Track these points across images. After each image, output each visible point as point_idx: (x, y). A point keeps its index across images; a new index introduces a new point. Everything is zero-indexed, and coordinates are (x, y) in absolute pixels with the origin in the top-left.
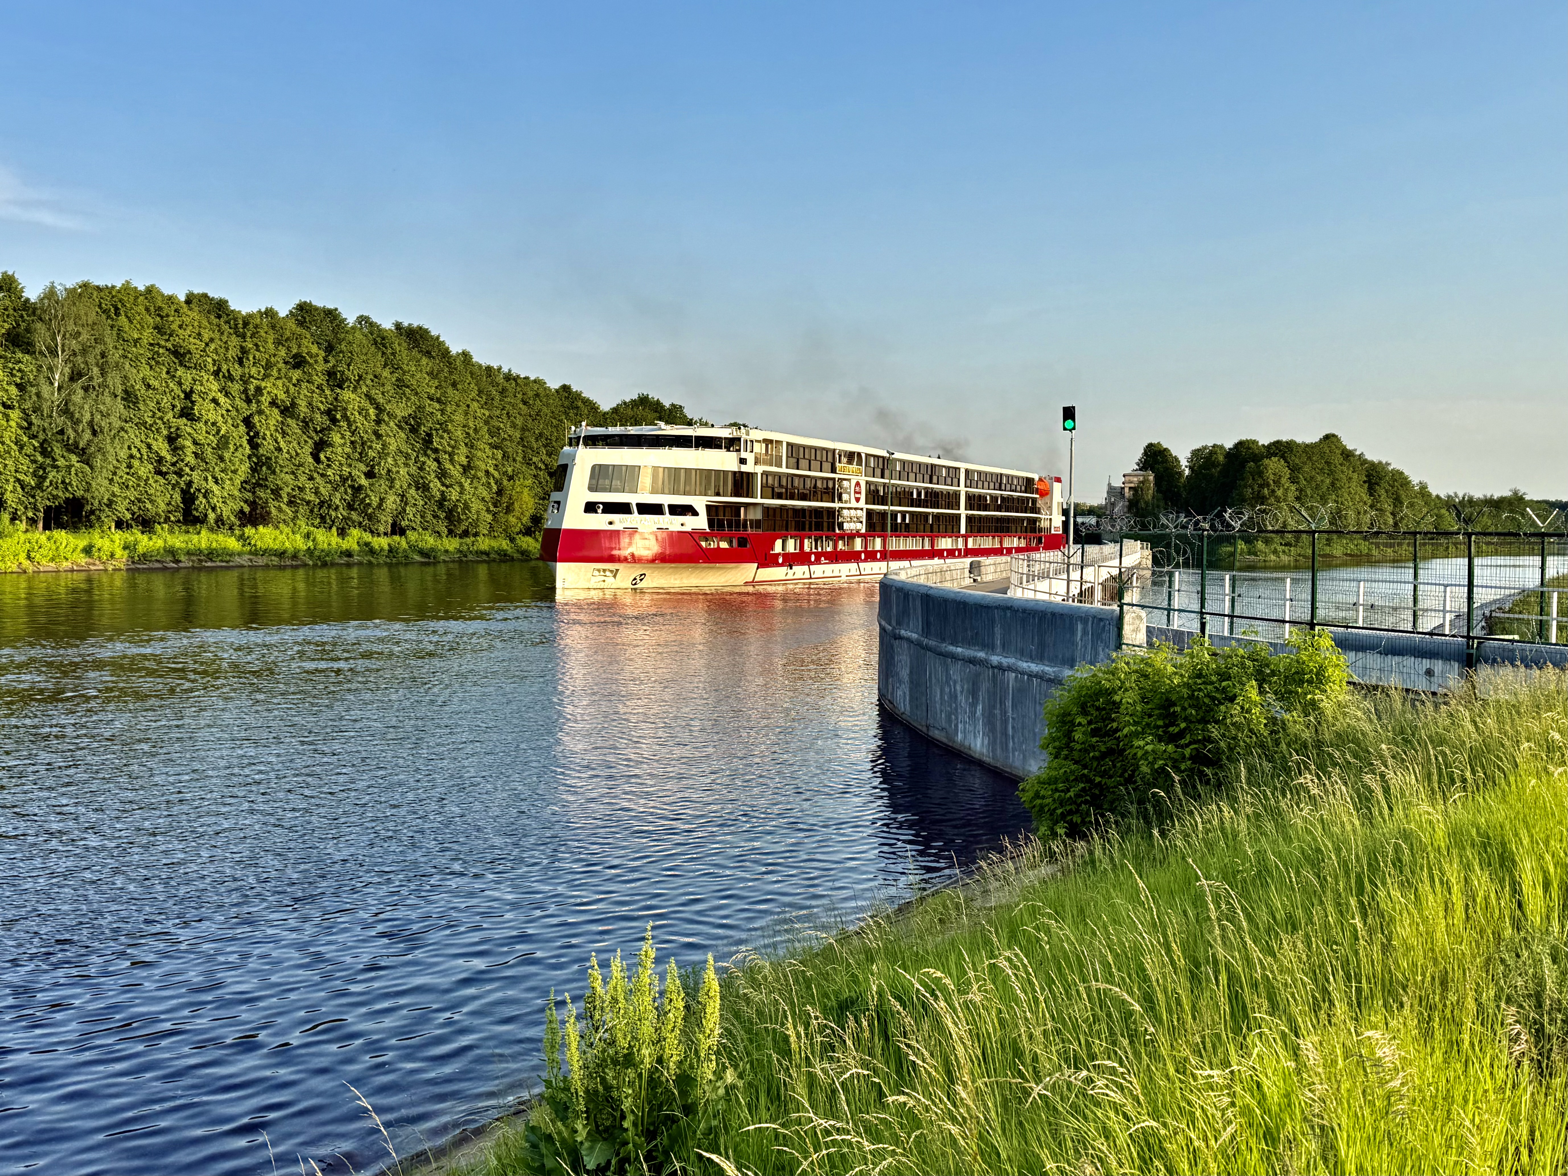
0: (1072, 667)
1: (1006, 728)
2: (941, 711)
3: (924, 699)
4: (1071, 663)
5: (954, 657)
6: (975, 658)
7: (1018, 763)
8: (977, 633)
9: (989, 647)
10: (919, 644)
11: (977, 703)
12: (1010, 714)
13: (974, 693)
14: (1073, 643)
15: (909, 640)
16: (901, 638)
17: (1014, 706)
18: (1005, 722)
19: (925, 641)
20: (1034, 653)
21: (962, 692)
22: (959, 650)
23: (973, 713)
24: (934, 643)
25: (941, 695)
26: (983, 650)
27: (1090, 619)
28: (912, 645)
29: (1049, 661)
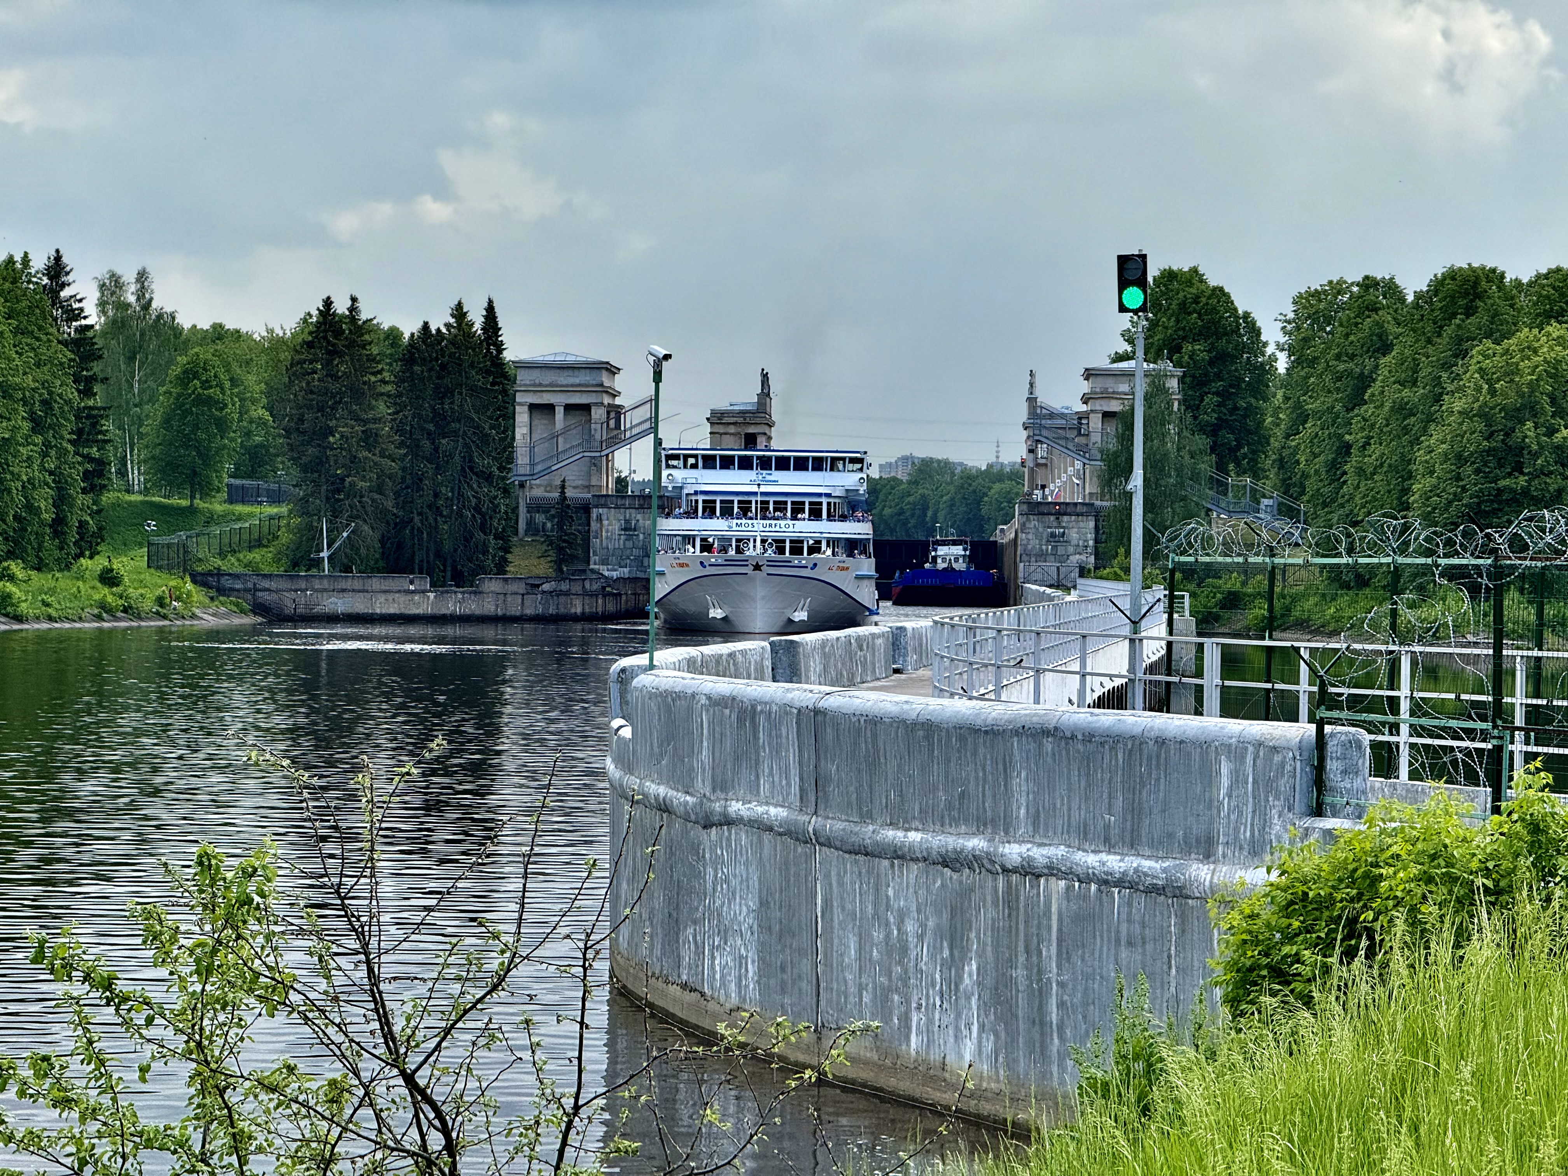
0: (1208, 855)
1: (1042, 1008)
2: (861, 988)
3: (806, 965)
4: (1205, 848)
5: (899, 854)
6: (958, 852)
8: (962, 796)
9: (998, 823)
10: (792, 832)
11: (964, 958)
12: (1052, 974)
13: (954, 935)
14: (1211, 804)
16: (728, 821)
17: (1063, 955)
18: (1039, 995)
19: (813, 823)
20: (1114, 832)
21: (921, 937)
22: (914, 837)
23: (953, 985)
24: (839, 825)
25: (860, 950)
26: (978, 832)
27: (1251, 749)
28: (767, 837)
29: (1151, 846)
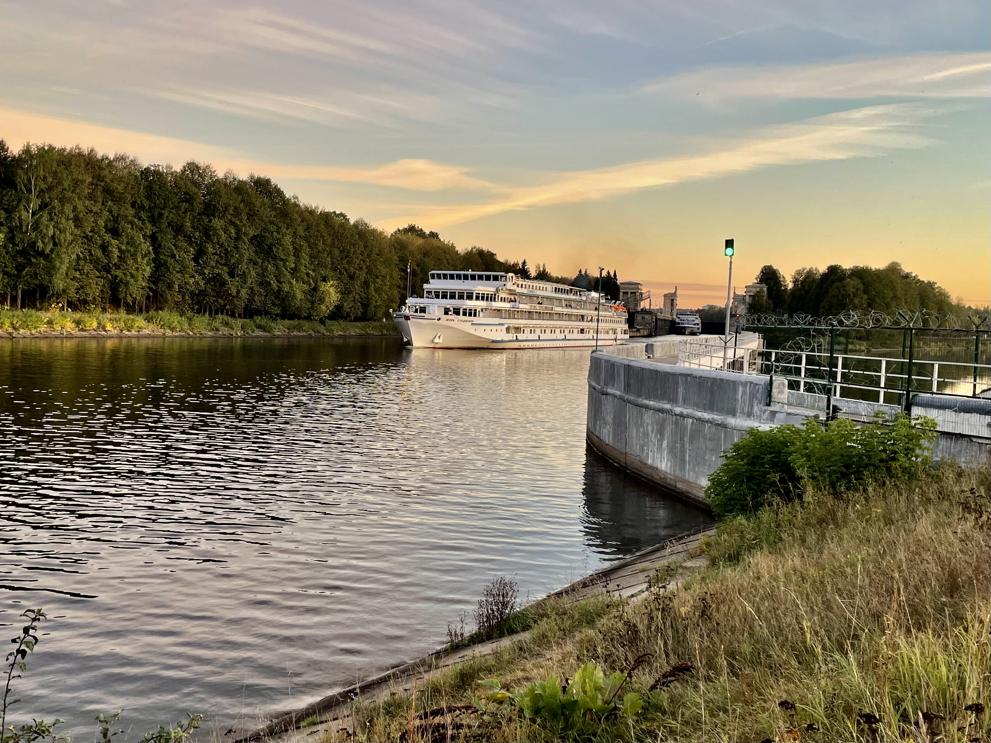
0: (734, 415)
1: (684, 456)
2: (637, 444)
3: (624, 435)
4: (733, 413)
5: (647, 407)
6: (663, 408)
7: (691, 480)
8: (665, 392)
9: (674, 401)
10: (621, 399)
11: (664, 438)
12: (687, 446)
13: (661, 432)
14: (735, 400)
15: (614, 396)
16: (607, 394)
17: (691, 442)
18: (683, 452)
19: (626, 397)
20: (707, 406)
21: (652, 432)
22: (652, 403)
23: (660, 446)
24: (633, 398)
25: (637, 432)
26: (669, 403)
27: (749, 384)
28: (616, 399)
29: (718, 411)
